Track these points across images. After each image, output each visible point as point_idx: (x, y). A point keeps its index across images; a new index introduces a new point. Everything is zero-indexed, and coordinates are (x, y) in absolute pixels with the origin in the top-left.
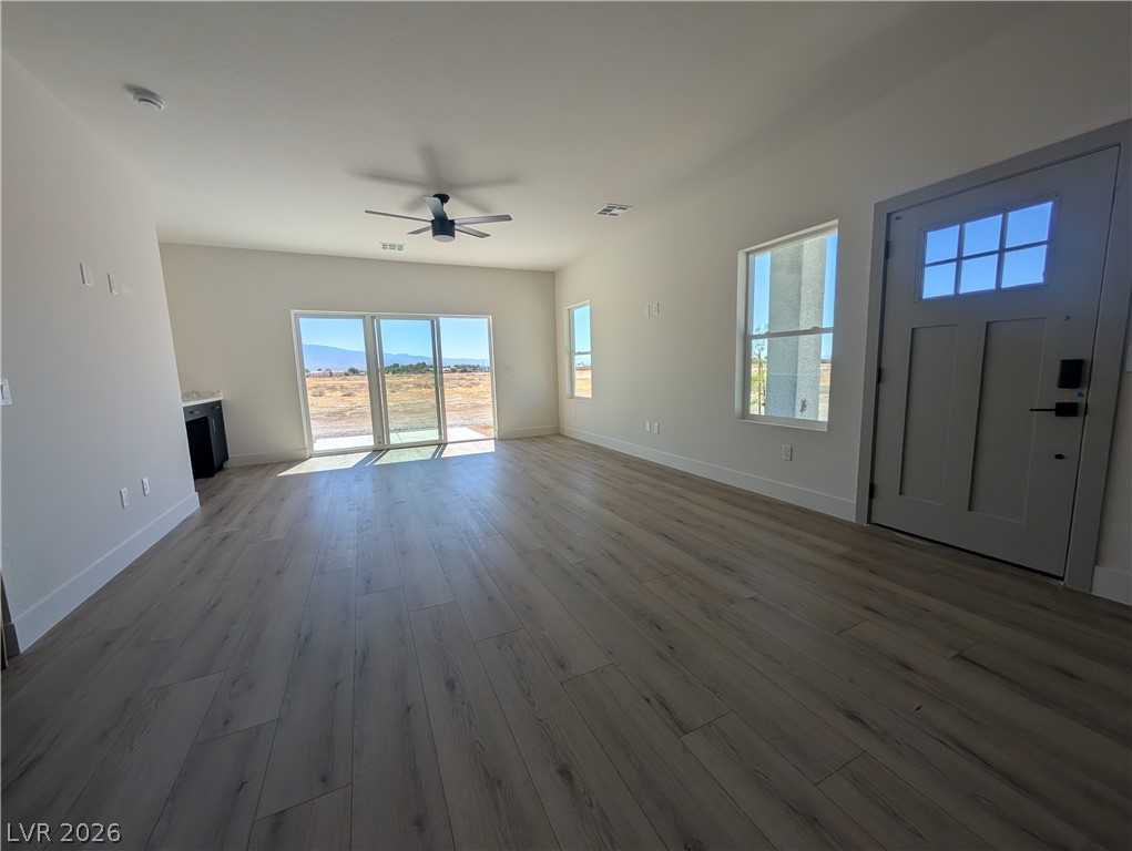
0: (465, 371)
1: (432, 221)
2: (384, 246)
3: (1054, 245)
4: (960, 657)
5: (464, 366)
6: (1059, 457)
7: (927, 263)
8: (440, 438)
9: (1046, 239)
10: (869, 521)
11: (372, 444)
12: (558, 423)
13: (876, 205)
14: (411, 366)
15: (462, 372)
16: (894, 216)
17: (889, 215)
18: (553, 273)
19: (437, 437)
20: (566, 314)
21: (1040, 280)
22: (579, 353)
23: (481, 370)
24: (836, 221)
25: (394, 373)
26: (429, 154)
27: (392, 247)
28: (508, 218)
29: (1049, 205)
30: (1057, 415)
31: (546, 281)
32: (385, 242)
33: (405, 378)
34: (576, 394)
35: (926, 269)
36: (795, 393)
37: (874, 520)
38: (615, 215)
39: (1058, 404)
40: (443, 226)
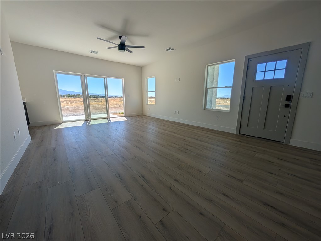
0: (95, 97)
1: (119, 45)
2: (92, 51)
3: (287, 69)
4: (278, 159)
5: (93, 96)
6: (285, 116)
7: (257, 71)
8: (107, 116)
9: (285, 68)
10: (239, 133)
11: (85, 118)
12: (143, 112)
13: (246, 56)
14: (75, 95)
15: (93, 97)
16: (250, 60)
17: (249, 59)
18: (142, 67)
19: (106, 116)
20: (146, 79)
21: (283, 77)
22: (150, 92)
23: (100, 97)
24: (235, 59)
25: (68, 97)
26: (126, 22)
27: (94, 52)
28: (143, 47)
29: (286, 60)
30: (285, 107)
31: (140, 69)
32: (92, 50)
33: (73, 99)
34: (149, 103)
35: (257, 73)
36: (211, 103)
37: (240, 133)
38: (170, 51)
39: (285, 105)
40: (122, 47)
